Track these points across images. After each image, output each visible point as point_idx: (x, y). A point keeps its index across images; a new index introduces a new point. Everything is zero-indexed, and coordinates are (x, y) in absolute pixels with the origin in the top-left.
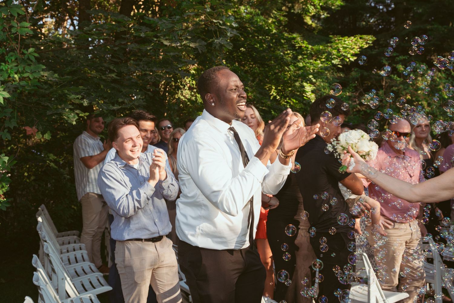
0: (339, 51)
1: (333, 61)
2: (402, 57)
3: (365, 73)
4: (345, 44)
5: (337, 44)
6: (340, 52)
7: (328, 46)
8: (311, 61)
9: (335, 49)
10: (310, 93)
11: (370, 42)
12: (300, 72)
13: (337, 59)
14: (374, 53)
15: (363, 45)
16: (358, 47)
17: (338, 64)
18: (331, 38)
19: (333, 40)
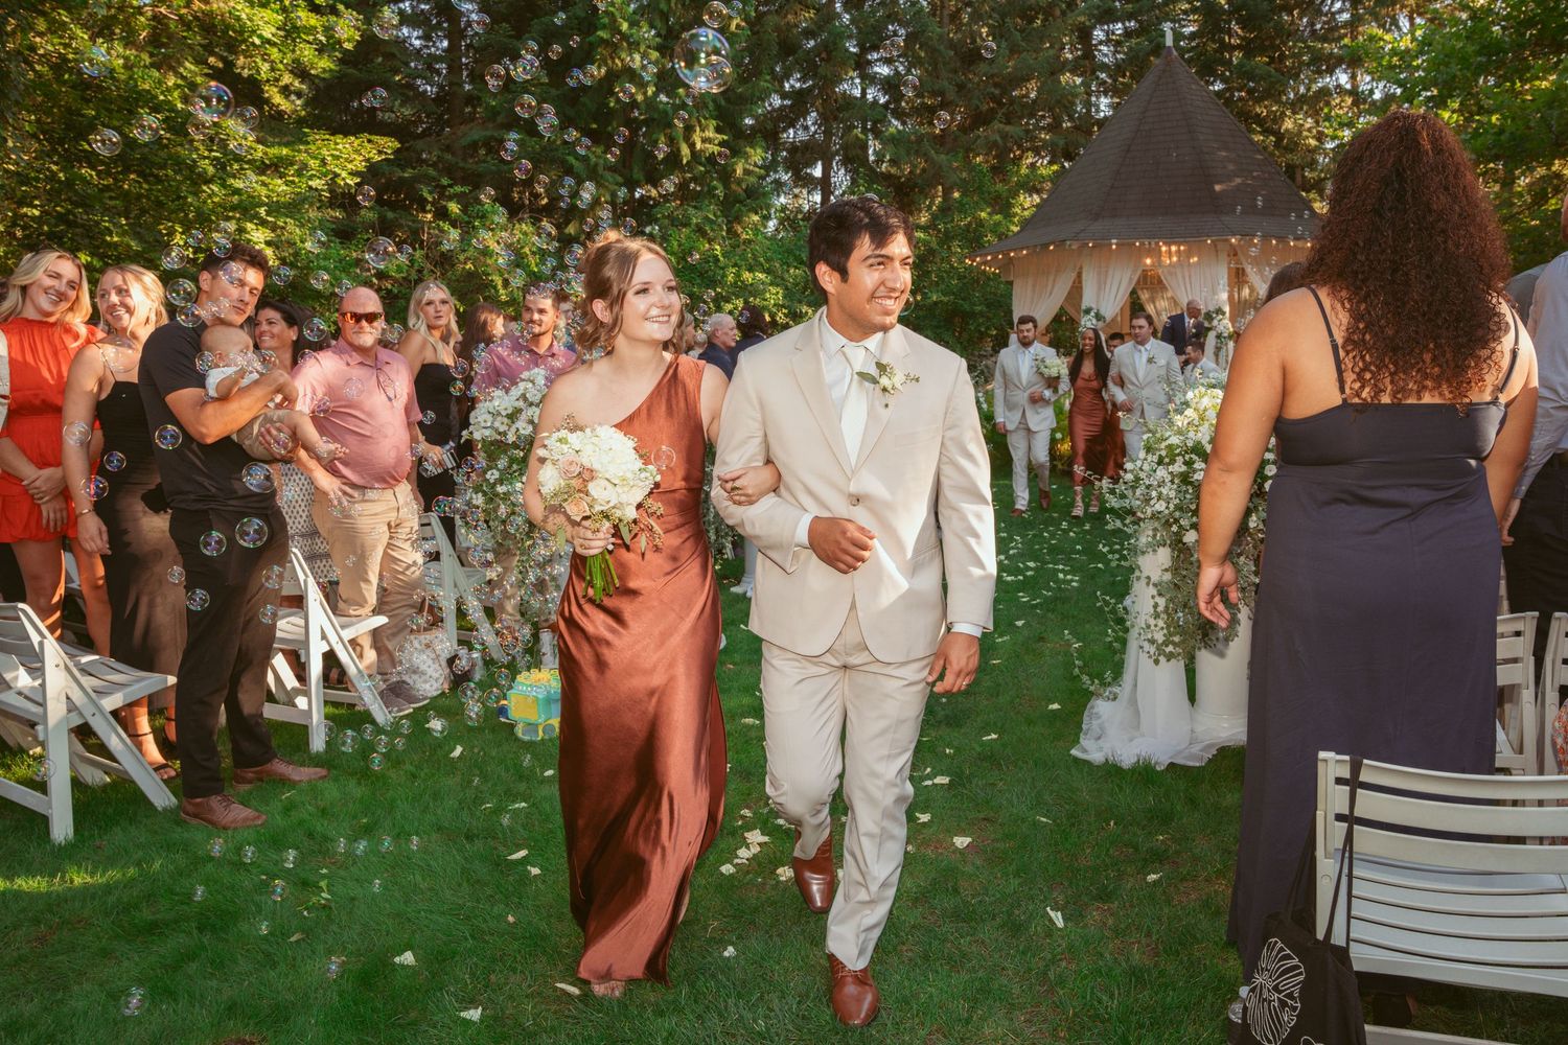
0: (324, 162)
1: (310, 183)
2: (458, 189)
3: (390, 215)
4: (336, 149)
5: (319, 148)
6: (325, 164)
7: (299, 151)
8: (264, 178)
9: (316, 159)
10: (263, 246)
11: (389, 152)
12: (236, 198)
13: (320, 178)
14: (406, 175)
15: (371, 155)
16: (361, 158)
17: (323, 190)
18: (306, 135)
19: (310, 139)
